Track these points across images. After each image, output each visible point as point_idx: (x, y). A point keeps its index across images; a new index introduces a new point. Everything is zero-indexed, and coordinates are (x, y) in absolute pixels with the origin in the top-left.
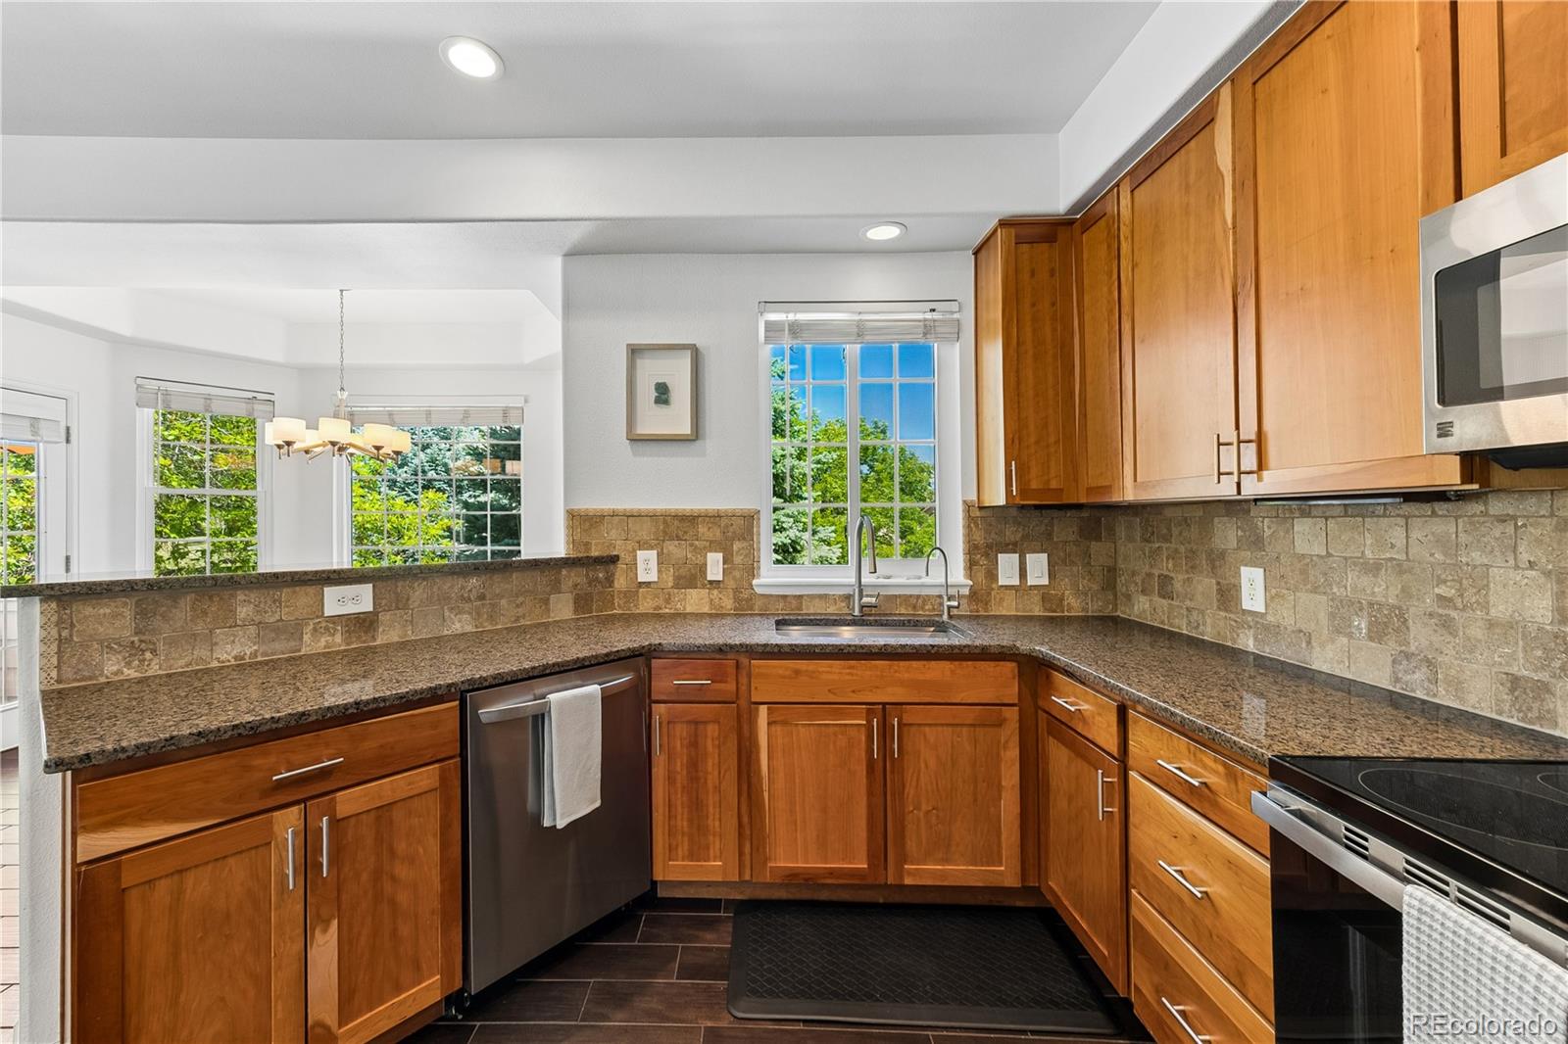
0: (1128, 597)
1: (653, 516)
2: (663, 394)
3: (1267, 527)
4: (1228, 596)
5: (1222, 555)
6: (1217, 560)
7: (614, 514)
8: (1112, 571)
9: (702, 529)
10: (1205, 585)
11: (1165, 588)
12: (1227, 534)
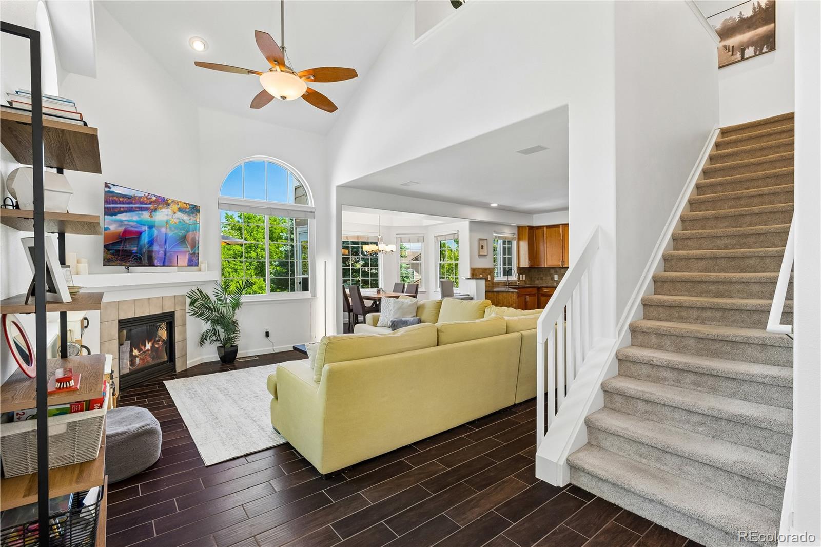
0: (534, 281)
1: (481, 269)
2: (482, 247)
3: (558, 270)
4: (553, 279)
5: (552, 274)
6: (551, 275)
7: (477, 268)
8: (531, 277)
9: (487, 271)
10: (549, 278)
11: (542, 279)
12: (552, 271)
